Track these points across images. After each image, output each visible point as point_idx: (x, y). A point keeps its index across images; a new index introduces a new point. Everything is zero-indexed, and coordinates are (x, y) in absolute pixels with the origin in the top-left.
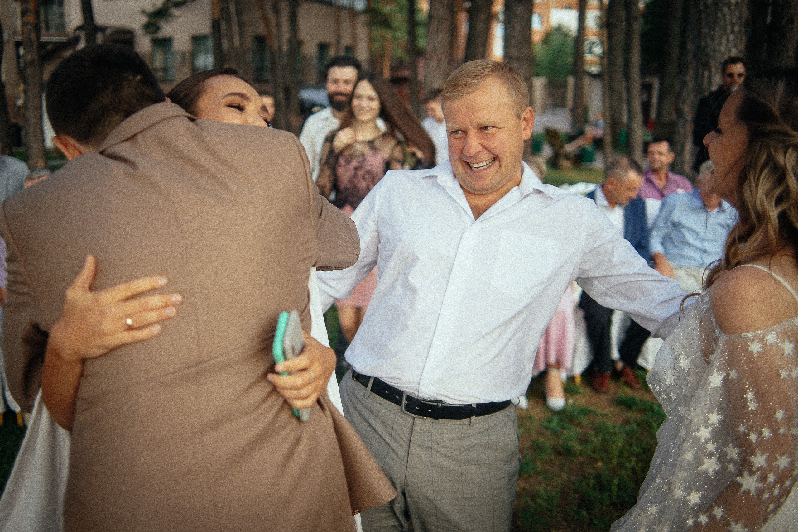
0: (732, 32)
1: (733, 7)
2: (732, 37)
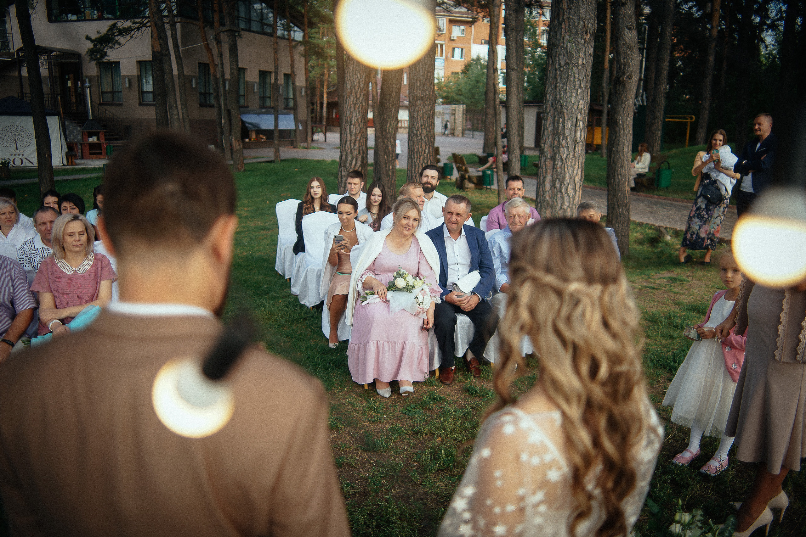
0: (580, 87)
1: (580, 67)
2: (579, 91)
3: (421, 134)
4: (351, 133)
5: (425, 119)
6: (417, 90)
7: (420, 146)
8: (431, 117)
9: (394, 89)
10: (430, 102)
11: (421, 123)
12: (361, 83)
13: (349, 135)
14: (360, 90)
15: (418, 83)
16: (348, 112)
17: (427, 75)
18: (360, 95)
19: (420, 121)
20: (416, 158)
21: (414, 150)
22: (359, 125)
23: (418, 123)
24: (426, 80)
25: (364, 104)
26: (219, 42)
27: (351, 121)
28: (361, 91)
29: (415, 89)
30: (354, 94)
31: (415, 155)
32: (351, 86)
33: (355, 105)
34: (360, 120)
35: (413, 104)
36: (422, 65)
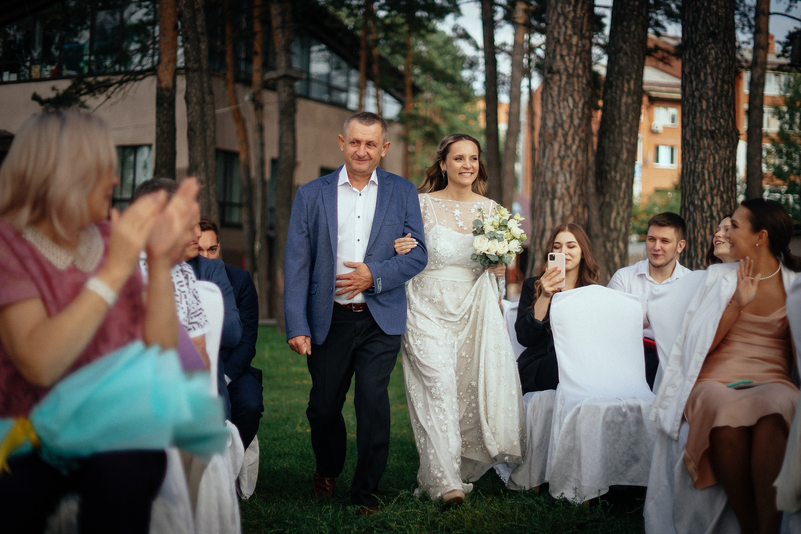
3: (710, 207)
4: (553, 214)
5: (719, 176)
6: (701, 117)
7: (708, 231)
8: (730, 173)
9: (624, 145)
10: (729, 141)
11: (710, 183)
12: (575, 117)
13: (549, 220)
14: (572, 131)
15: (704, 104)
16: (549, 174)
17: (722, 87)
18: (574, 139)
19: (709, 179)
20: (700, 257)
21: (695, 239)
22: (571, 198)
23: (703, 183)
24: (720, 98)
25: (580, 158)
26: (259, 106)
27: (554, 191)
28: (575, 133)
29: (698, 116)
30: (560, 138)
31: (699, 250)
32: (555, 121)
33: (562, 159)
34: (572, 189)
35: (693, 146)
36: (712, 68)
